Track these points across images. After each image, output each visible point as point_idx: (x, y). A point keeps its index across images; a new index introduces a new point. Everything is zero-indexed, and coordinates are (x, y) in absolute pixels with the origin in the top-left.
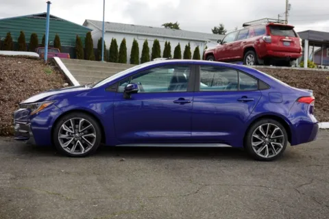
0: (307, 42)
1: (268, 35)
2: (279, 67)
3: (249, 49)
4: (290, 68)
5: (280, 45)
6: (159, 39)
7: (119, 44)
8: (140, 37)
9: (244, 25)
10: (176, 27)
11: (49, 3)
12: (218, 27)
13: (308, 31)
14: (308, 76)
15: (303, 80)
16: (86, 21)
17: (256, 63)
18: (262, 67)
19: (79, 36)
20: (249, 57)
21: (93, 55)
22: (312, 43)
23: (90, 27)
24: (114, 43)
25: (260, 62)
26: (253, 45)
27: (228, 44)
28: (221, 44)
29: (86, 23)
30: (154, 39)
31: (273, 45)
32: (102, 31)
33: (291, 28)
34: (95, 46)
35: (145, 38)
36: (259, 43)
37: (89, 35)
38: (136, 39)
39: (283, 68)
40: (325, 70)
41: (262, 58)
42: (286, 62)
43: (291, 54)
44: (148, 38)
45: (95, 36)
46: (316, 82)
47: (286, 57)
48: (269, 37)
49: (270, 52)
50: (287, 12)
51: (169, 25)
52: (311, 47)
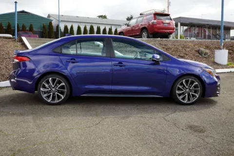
0: (179, 24)
1: (155, 19)
2: (162, 39)
3: (144, 29)
4: (168, 39)
5: (162, 25)
6: (93, 25)
7: (69, 28)
8: (82, 24)
9: (141, 14)
10: (105, 17)
11: (16, 2)
12: (130, 16)
13: (180, 18)
14: (179, 44)
15: (176, 46)
16: (49, 15)
17: (148, 37)
18: (152, 39)
19: (45, 24)
20: (144, 33)
21: (53, 35)
22: (182, 25)
23: (51, 18)
24: (66, 28)
25: (150, 36)
26: (146, 26)
27: (132, 26)
28: (128, 26)
29: (49, 16)
30: (90, 25)
31: (158, 25)
32: (59, 21)
33: (168, 15)
34: (55, 30)
35: (85, 24)
36: (149, 25)
37: (51, 23)
38: (79, 25)
39: (164, 39)
40: (190, 40)
41: (151, 34)
42: (166, 36)
43: (168, 31)
44: (87, 24)
45: (54, 23)
46: (183, 47)
47: (166, 33)
48: (155, 21)
49: (156, 30)
50: (168, 7)
51: (101, 16)
52: (182, 27)
